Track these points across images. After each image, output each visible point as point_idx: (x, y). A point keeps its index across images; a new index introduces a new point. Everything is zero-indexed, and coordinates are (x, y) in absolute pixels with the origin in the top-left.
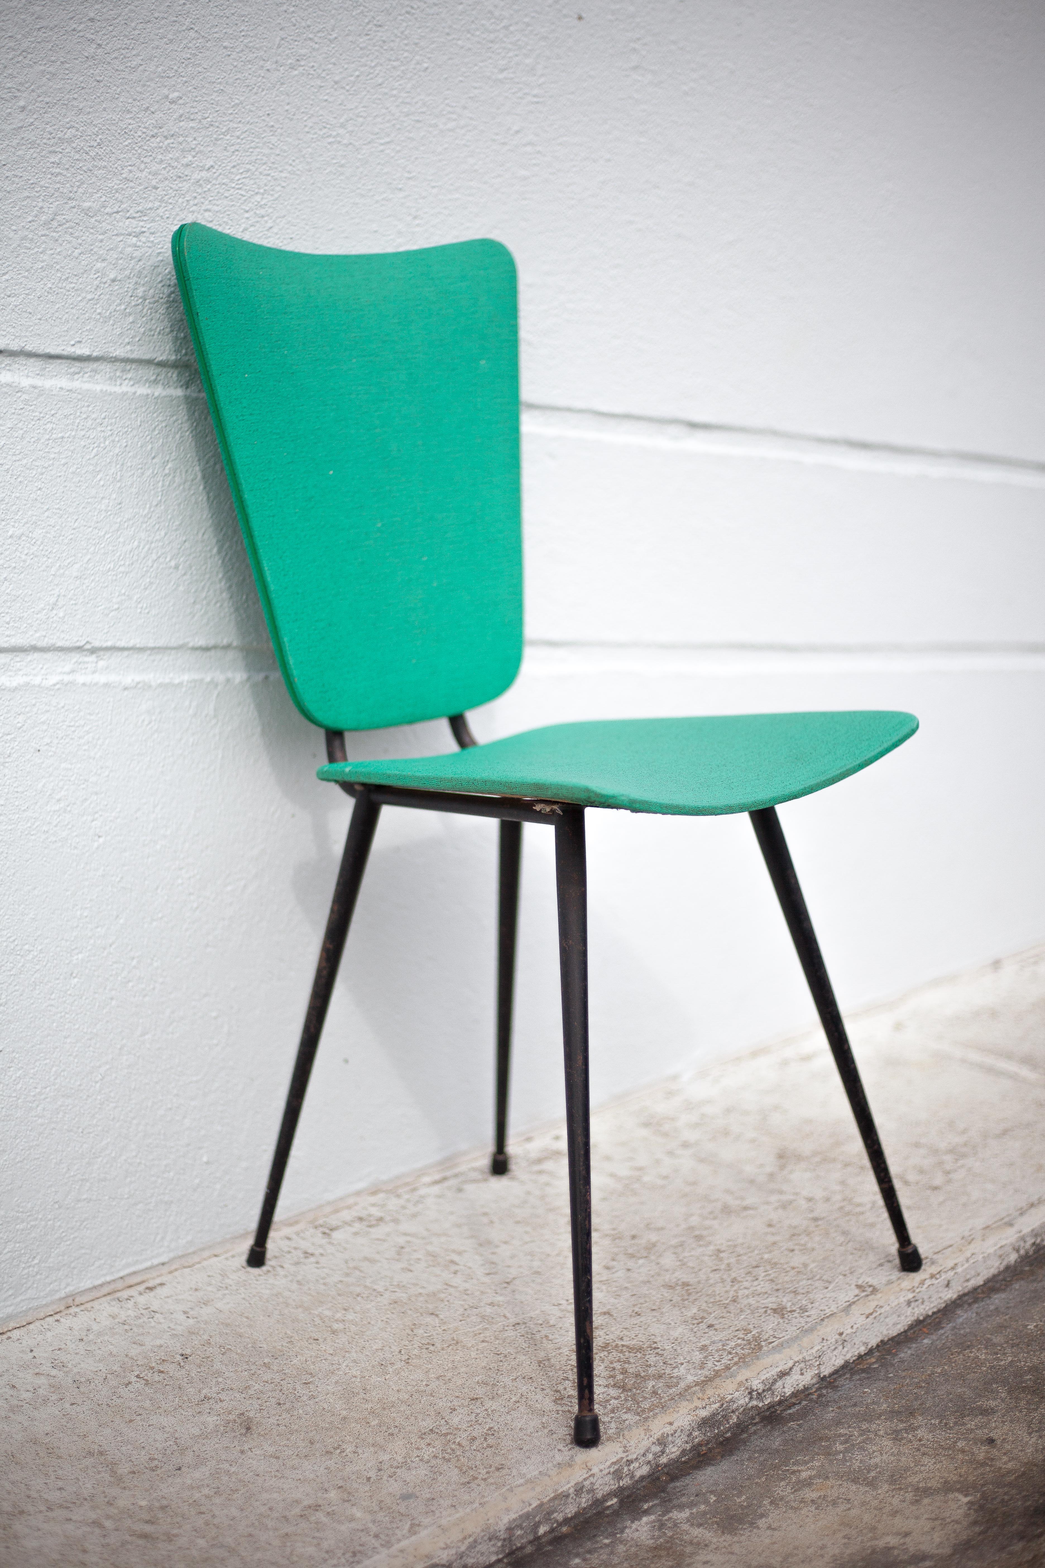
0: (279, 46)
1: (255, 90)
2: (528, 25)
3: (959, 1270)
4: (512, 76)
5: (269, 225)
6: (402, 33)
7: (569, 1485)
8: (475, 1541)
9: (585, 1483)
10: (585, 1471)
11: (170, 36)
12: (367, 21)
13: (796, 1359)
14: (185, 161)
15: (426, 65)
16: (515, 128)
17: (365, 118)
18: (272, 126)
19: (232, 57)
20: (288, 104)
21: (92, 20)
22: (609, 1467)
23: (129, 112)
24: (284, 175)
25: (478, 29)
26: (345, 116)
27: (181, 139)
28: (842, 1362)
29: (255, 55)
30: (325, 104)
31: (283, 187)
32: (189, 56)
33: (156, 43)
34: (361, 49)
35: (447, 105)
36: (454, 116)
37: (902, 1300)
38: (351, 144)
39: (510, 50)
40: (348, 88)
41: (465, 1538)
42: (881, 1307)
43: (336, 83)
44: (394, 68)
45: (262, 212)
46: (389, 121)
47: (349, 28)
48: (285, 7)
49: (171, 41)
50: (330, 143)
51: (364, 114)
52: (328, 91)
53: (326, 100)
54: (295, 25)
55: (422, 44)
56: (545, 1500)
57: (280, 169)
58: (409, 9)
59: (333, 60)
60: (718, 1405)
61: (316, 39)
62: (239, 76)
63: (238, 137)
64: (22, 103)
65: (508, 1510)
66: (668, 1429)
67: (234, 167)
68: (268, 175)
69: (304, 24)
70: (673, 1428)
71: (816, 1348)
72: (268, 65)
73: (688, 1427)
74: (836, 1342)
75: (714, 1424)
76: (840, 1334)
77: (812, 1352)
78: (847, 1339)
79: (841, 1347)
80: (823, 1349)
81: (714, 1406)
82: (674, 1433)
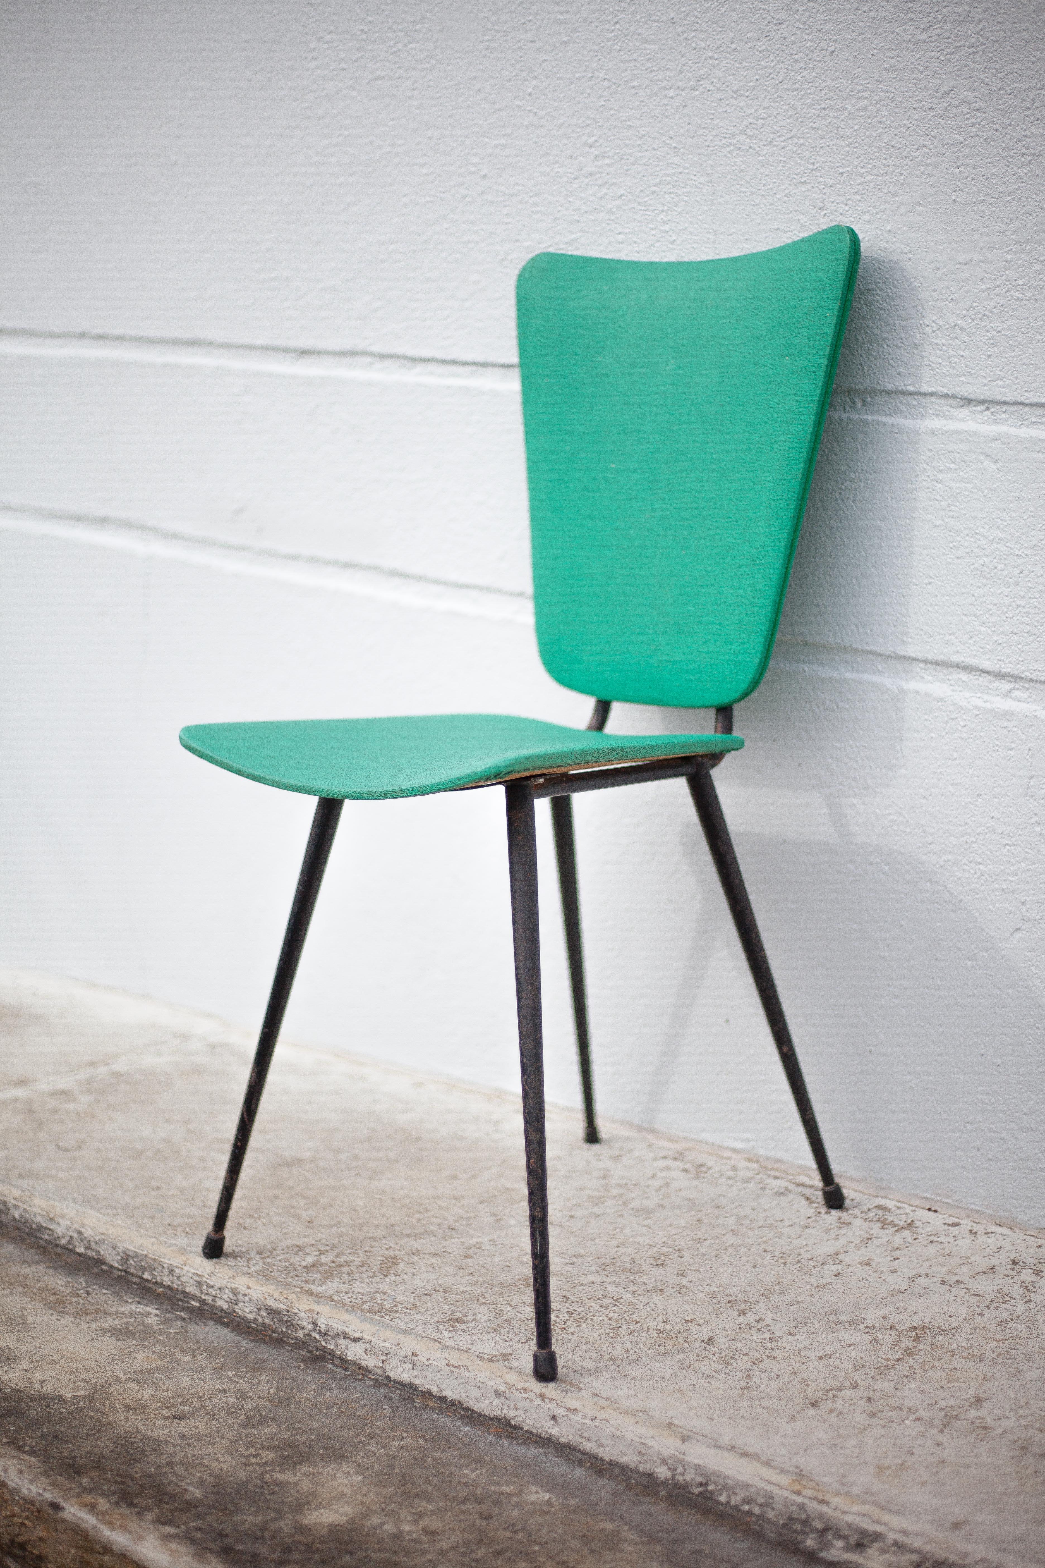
0: (681, 72)
1: (659, 119)
3: (575, 1418)
4: (939, 31)
5: (674, 237)
6: (804, 23)
7: (168, 1262)
8: (104, 1240)
9: (176, 1270)
10: (182, 1263)
11: (588, 91)
12: (766, 22)
13: (365, 1337)
14: (600, 195)
15: (830, 49)
16: (946, 88)
17: (765, 119)
18: (675, 148)
19: (640, 94)
20: (689, 124)
21: (530, 94)
23: (558, 162)
24: (686, 190)
26: (745, 122)
27: (597, 176)
29: (660, 86)
30: (725, 115)
31: (686, 202)
32: (603, 103)
33: (578, 99)
34: (761, 52)
35: (857, 84)
36: (866, 94)
37: (491, 1383)
40: (747, 94)
41: (103, 1234)
42: (468, 1370)
43: (735, 92)
44: (797, 61)
45: (666, 228)
46: (791, 116)
47: (748, 35)
48: (686, 35)
49: (589, 94)
50: (729, 152)
51: (765, 116)
52: (727, 102)
53: (726, 112)
54: (695, 49)
55: (827, 28)
56: (151, 1256)
57: (683, 185)
59: (733, 72)
60: (285, 1307)
61: (716, 56)
62: (646, 109)
63: (645, 165)
64: (483, 173)
65: (132, 1241)
66: (243, 1289)
67: (641, 191)
68: (672, 193)
69: (703, 45)
70: (247, 1292)
71: (387, 1345)
72: (671, 93)
73: (256, 1302)
74: (406, 1357)
75: (281, 1321)
76: (414, 1354)
77: (382, 1344)
78: (418, 1363)
79: (411, 1366)
80: (392, 1351)
81: (282, 1306)
82: (245, 1295)
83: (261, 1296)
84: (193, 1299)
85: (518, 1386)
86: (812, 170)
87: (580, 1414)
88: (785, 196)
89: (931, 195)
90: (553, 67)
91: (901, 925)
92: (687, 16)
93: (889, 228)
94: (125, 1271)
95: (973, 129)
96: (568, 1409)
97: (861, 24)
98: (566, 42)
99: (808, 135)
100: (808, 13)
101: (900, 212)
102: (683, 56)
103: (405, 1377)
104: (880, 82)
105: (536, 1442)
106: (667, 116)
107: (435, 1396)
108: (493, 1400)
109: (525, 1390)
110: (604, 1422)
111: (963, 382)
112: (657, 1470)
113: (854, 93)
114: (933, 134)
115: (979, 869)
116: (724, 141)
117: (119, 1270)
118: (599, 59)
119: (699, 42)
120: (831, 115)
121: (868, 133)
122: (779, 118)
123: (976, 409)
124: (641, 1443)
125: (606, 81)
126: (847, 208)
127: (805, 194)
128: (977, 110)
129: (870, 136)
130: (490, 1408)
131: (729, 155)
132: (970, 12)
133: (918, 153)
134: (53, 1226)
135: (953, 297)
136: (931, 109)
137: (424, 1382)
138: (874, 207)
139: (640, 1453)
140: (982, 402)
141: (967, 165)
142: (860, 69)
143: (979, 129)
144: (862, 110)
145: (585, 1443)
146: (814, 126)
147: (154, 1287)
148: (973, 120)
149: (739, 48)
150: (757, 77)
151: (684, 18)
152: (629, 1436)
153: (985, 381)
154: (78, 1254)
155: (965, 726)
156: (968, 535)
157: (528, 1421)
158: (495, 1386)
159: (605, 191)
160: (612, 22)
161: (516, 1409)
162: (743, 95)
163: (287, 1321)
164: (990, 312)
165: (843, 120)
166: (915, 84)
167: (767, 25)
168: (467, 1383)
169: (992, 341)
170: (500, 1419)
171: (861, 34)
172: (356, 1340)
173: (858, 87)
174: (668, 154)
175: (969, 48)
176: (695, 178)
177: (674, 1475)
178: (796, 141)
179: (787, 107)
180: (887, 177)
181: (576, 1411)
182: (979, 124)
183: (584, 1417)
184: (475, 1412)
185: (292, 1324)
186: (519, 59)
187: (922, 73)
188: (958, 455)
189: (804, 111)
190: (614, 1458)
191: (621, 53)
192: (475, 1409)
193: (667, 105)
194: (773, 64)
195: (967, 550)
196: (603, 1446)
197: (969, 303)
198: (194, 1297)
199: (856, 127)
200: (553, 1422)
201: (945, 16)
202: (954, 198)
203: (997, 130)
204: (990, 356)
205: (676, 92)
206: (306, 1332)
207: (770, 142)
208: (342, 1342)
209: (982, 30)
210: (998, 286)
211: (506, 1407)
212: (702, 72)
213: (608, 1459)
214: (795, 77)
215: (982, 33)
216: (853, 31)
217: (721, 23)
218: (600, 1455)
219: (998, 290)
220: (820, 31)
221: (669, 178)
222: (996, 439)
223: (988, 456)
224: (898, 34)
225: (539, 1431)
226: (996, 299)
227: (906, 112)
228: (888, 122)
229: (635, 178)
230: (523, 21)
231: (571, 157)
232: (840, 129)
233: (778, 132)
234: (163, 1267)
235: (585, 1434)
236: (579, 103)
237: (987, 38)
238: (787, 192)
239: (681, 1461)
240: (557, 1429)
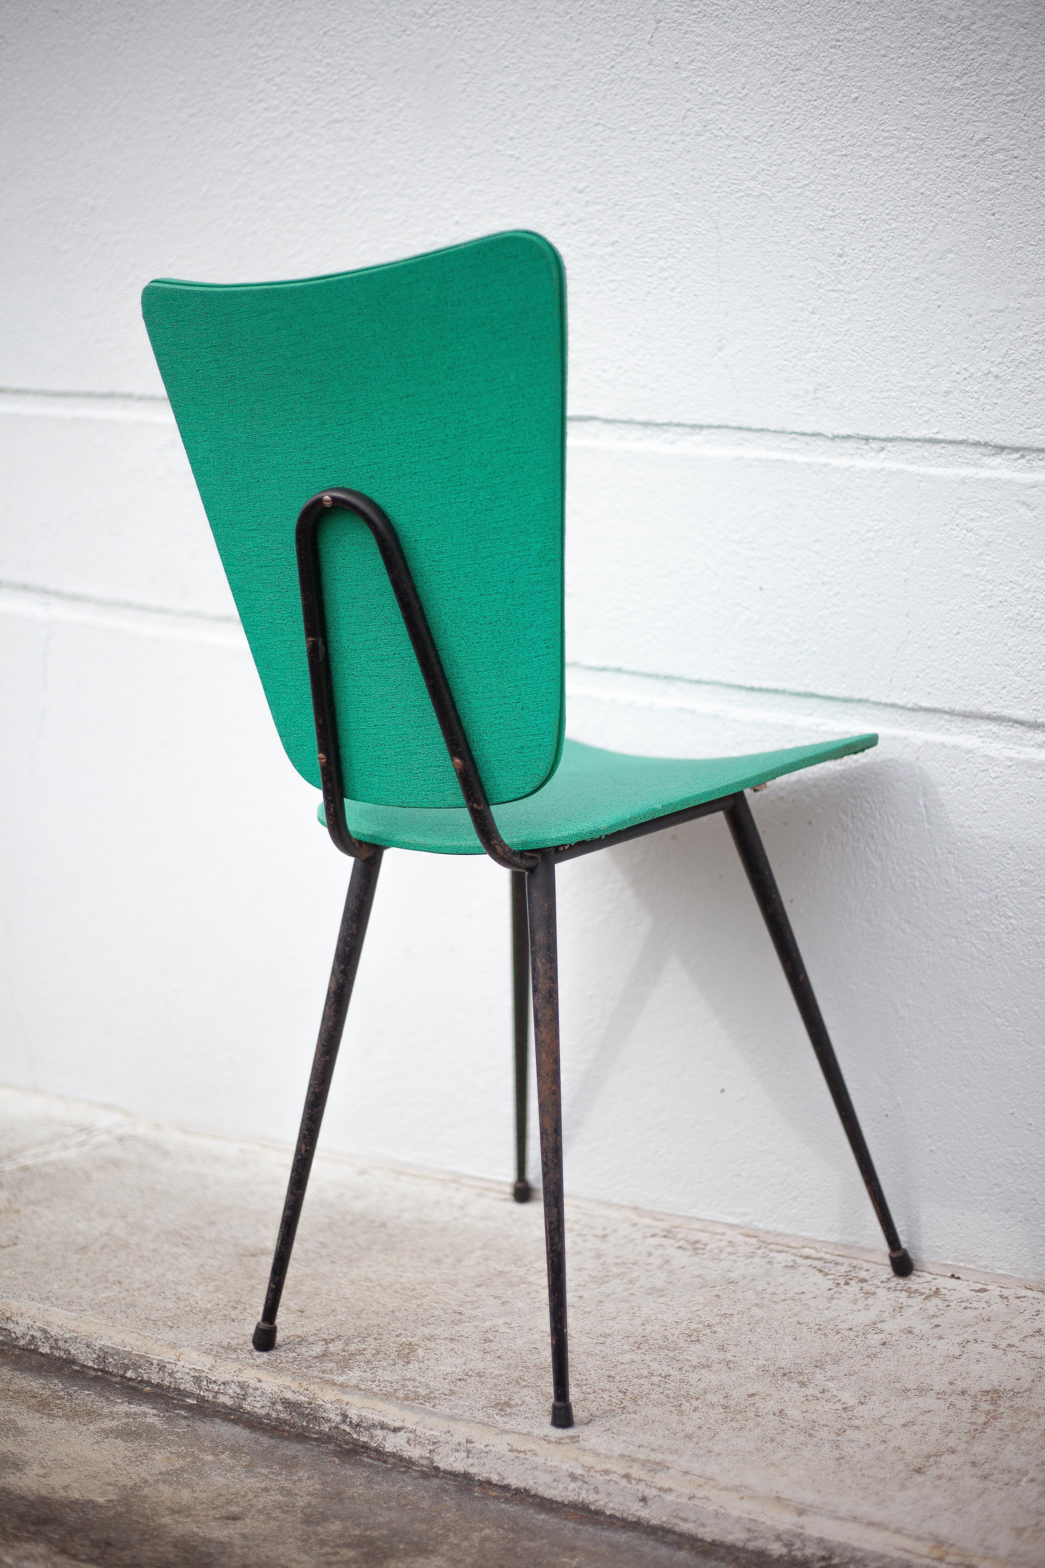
0: (685, 118)
1: (660, 165)
2: (998, 17)
3: (669, 1498)
4: (974, 79)
6: (825, 69)
7: (157, 1357)
8: (76, 1338)
9: (167, 1365)
10: (175, 1358)
11: (579, 135)
12: (782, 68)
13: (407, 1426)
15: (854, 96)
16: (981, 135)
17: (780, 165)
18: (677, 194)
19: (638, 139)
20: (694, 170)
21: (512, 139)
22: (190, 1369)
23: (542, 208)
24: (689, 237)
25: (925, 40)
26: (757, 168)
28: (462, 1471)
29: (660, 132)
30: (734, 161)
31: (688, 248)
32: (596, 148)
33: (567, 144)
34: (775, 98)
35: (883, 131)
36: (892, 141)
37: (566, 1466)
38: (762, 194)
39: (972, 51)
40: (760, 140)
41: (74, 1331)
42: (536, 1455)
43: (746, 138)
44: (816, 107)
45: (665, 275)
46: (808, 163)
47: (762, 81)
48: (691, 80)
49: (580, 139)
50: (738, 198)
51: (779, 162)
52: (737, 148)
53: (735, 158)
54: (701, 94)
55: (850, 74)
56: (134, 1352)
57: (685, 232)
58: (834, 43)
59: (744, 117)
60: (306, 1399)
61: (725, 101)
62: (644, 154)
63: (642, 211)
64: (456, 218)
65: (110, 1338)
66: (253, 1383)
67: (638, 238)
68: (672, 240)
69: (711, 90)
70: (258, 1385)
71: (434, 1433)
72: (673, 138)
73: (270, 1395)
74: (459, 1444)
75: (302, 1415)
76: (469, 1441)
77: (429, 1433)
78: (474, 1451)
79: (465, 1454)
80: (441, 1439)
81: (302, 1398)
82: (257, 1389)
83: (276, 1389)
84: (189, 1397)
85: (599, 1467)
86: (831, 217)
87: (675, 1493)
88: (801, 243)
89: (964, 242)
90: (540, 111)
91: (922, 984)
92: (693, 61)
93: (916, 275)
94: (102, 1371)
95: (1011, 177)
96: (661, 1489)
97: (888, 71)
98: (554, 86)
99: (828, 182)
100: (829, 60)
101: (929, 259)
102: (687, 101)
103: (459, 1466)
104: (909, 129)
105: (623, 1527)
106: (669, 162)
107: (496, 1485)
108: (568, 1485)
109: (607, 1472)
110: (704, 1500)
111: (997, 430)
112: (770, 1547)
113: (880, 139)
114: (966, 181)
115: (1011, 924)
116: (733, 187)
117: (94, 1369)
118: (592, 104)
119: (706, 87)
120: (854, 161)
121: (895, 180)
122: (795, 164)
123: (1008, 456)
124: (750, 1520)
125: (599, 126)
126: (870, 255)
127: (823, 241)
128: (1016, 158)
129: (897, 183)
130: (564, 1494)
131: (738, 201)
132: (1009, 60)
133: (949, 200)
134: (10, 1326)
135: (986, 344)
136: (964, 156)
137: (480, 1470)
138: (900, 254)
139: (749, 1530)
140: (1017, 450)
141: (1004, 213)
142: (886, 116)
143: (1018, 177)
144: (888, 157)
145: (681, 1524)
146: (834, 173)
147: (140, 1387)
148: (1011, 168)
149: (751, 94)
150: (771, 123)
151: (690, 63)
152: (735, 1513)
153: (1023, 429)
154: (42, 1355)
155: (996, 777)
156: (1001, 584)
157: (611, 1505)
158: (570, 1470)
159: (596, 237)
160: (608, 67)
161: (597, 1492)
162: (755, 141)
163: (308, 1414)
164: (1027, 359)
165: (867, 167)
166: (947, 131)
167: (783, 71)
168: (536, 1468)
169: (1029, 389)
170: (576, 1505)
171: (888, 81)
172: (396, 1430)
173: (884, 134)
174: (669, 200)
175: (1007, 95)
176: (699, 224)
177: (790, 1551)
178: (814, 187)
179: (804, 153)
180: (915, 224)
181: (670, 1490)
182: (1018, 171)
183: (679, 1496)
184: (546, 1499)
185: (315, 1417)
186: (500, 103)
187: (955, 120)
188: (991, 504)
189: (824, 157)
190: (717, 1538)
191: (617, 97)
192: (546, 1496)
193: (668, 150)
194: (789, 110)
195: (1000, 599)
196: (703, 1525)
197: (1004, 350)
198: (190, 1395)
199: (881, 174)
200: (642, 1504)
201: (981, 64)
202: (988, 245)
203: (1036, 178)
204: (1027, 403)
205: (680, 138)
206: (333, 1425)
207: (785, 189)
208: (379, 1433)
209: (1021, 78)
210: (1036, 333)
211: (584, 1492)
212: (709, 117)
213: (709, 1540)
214: (814, 124)
215: (1021, 81)
216: (879, 78)
217: (731, 69)
218: (700, 1536)
219: (1036, 337)
220: (842, 77)
221: (669, 225)
222: (1033, 487)
223: (1024, 503)
224: (929, 81)
225: (625, 1515)
226: (1035, 346)
227: (937, 160)
228: (917, 169)
229: (630, 224)
230: (506, 64)
231: (558, 203)
232: (863, 176)
233: (793, 178)
234: (152, 1364)
235: (682, 1515)
236: (568, 148)
237: (1027, 87)
238: (802, 239)
239: (799, 1536)
240: (647, 1511)
